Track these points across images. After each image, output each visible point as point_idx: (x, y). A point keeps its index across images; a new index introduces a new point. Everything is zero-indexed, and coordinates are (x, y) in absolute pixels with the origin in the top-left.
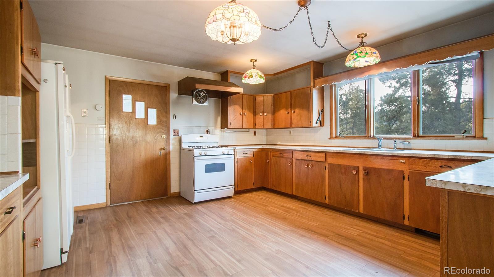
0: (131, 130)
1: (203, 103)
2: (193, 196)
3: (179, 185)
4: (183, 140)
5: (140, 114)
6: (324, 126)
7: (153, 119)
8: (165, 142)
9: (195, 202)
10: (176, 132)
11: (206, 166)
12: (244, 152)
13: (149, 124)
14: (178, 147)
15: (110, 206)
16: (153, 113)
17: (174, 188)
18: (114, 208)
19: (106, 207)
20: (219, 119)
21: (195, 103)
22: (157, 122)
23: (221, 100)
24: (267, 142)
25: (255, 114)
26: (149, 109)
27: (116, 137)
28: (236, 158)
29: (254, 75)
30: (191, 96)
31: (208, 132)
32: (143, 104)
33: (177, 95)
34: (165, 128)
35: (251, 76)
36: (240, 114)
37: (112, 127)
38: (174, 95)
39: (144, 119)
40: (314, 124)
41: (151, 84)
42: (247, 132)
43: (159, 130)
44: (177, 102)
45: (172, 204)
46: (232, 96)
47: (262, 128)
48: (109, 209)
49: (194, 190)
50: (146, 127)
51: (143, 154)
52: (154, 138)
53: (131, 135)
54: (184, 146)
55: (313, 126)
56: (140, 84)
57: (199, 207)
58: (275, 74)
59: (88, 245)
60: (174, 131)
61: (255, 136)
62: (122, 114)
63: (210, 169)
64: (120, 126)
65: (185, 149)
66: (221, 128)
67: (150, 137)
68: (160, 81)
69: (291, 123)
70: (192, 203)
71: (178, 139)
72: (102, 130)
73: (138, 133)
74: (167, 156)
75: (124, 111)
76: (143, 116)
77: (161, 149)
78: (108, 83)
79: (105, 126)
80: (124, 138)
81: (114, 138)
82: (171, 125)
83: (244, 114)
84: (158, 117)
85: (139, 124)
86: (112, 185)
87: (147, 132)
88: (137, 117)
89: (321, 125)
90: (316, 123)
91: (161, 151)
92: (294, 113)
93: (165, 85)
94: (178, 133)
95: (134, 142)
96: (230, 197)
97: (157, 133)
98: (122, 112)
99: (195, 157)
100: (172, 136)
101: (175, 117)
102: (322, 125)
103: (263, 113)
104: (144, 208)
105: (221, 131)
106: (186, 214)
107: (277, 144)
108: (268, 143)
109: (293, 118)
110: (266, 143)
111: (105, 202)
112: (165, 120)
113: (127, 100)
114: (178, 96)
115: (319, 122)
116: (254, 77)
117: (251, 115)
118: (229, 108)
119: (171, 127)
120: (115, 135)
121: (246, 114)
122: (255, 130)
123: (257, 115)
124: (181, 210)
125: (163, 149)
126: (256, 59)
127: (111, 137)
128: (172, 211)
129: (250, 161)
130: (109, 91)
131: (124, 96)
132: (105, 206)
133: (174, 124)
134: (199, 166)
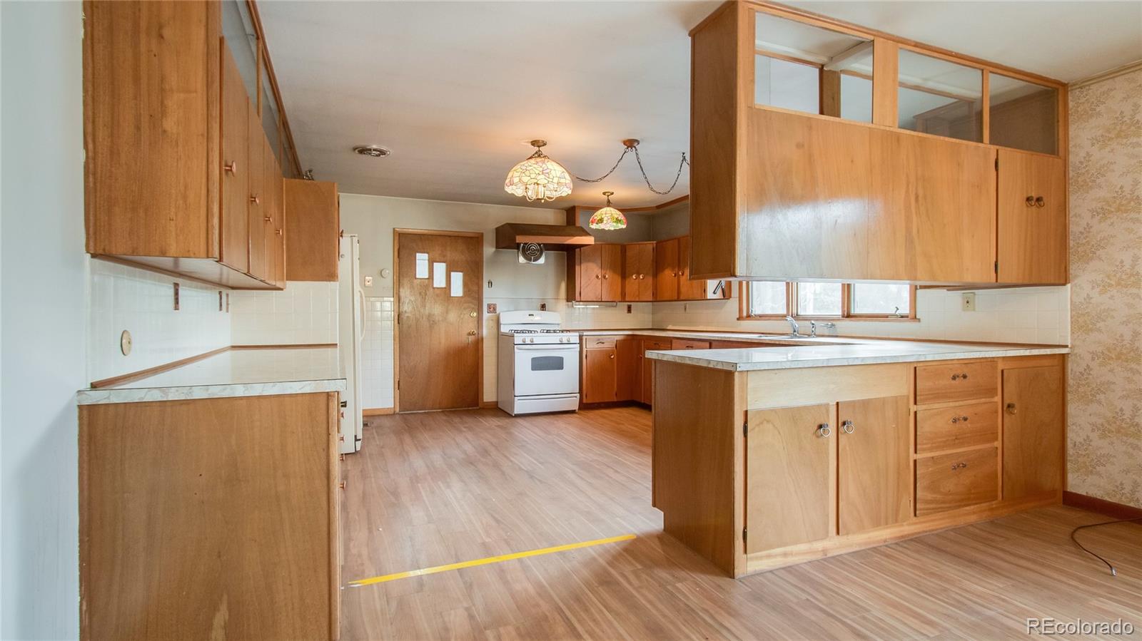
0: (428, 305)
1: (536, 260)
2: (512, 404)
3: (496, 391)
4: (502, 321)
5: (439, 281)
6: (730, 297)
7: (457, 289)
8: (476, 322)
9: (516, 413)
10: (492, 308)
11: (534, 360)
12: (599, 340)
13: (452, 295)
14: (495, 331)
15: (398, 414)
16: (457, 278)
17: (489, 395)
18: (405, 416)
19: (394, 414)
20: (563, 286)
21: (522, 259)
22: (464, 292)
23: (567, 254)
24: (653, 325)
25: (624, 276)
26: (452, 274)
27: (406, 315)
28: (584, 350)
29: (605, 219)
30: (516, 250)
31: (543, 307)
32: (443, 265)
33: (494, 249)
34: (476, 302)
35: (601, 221)
36: (597, 277)
37: (402, 300)
38: (489, 250)
39: (445, 288)
40: (710, 295)
41: (456, 234)
42: (613, 306)
43: (466, 305)
44: (494, 261)
45: (483, 415)
46: (582, 249)
47: (637, 300)
48: (397, 417)
49: (515, 396)
50: (448, 300)
51: (443, 341)
52: (459, 317)
53: (427, 312)
54: (504, 329)
55: (708, 298)
56: (440, 236)
57: (520, 421)
58: (659, 207)
59: (378, 443)
60: (489, 306)
61: (629, 314)
62: (415, 281)
63: (540, 364)
64: (413, 299)
65: (504, 335)
66: (568, 301)
67: (453, 316)
68: (470, 229)
69: (679, 293)
70: (512, 416)
71: (495, 319)
72: (388, 305)
73: (437, 310)
74: (478, 343)
75: (417, 277)
76: (443, 285)
77: (469, 334)
78: (397, 238)
79: (392, 299)
80: (418, 316)
81: (404, 317)
82: (484, 297)
83: (605, 277)
84: (465, 285)
85: (437, 295)
86: (401, 384)
87: (450, 307)
88: (435, 286)
89: (724, 296)
90: (714, 293)
91: (470, 337)
92: (683, 274)
93: (477, 236)
94: (495, 309)
95: (431, 322)
96: (573, 412)
97: (465, 309)
98: (416, 278)
99: (516, 346)
100: (486, 315)
101: (490, 283)
102: (727, 294)
103: (638, 274)
104: (445, 418)
105: (568, 305)
106: (498, 426)
107: (668, 328)
108: (654, 327)
109: (682, 283)
110: (651, 327)
111: (393, 406)
112: (475, 288)
113: (422, 260)
114: (495, 252)
115: (720, 291)
116: (605, 222)
117: (619, 279)
118: (577, 268)
119: (484, 300)
120: (405, 312)
121: (607, 276)
122: (629, 303)
123: (629, 277)
124: (493, 422)
125: (473, 334)
126: (611, 191)
127: (401, 317)
128: (482, 422)
129: (610, 357)
130: (399, 250)
131: (419, 256)
132: (392, 412)
133: (489, 295)
134: (522, 360)
